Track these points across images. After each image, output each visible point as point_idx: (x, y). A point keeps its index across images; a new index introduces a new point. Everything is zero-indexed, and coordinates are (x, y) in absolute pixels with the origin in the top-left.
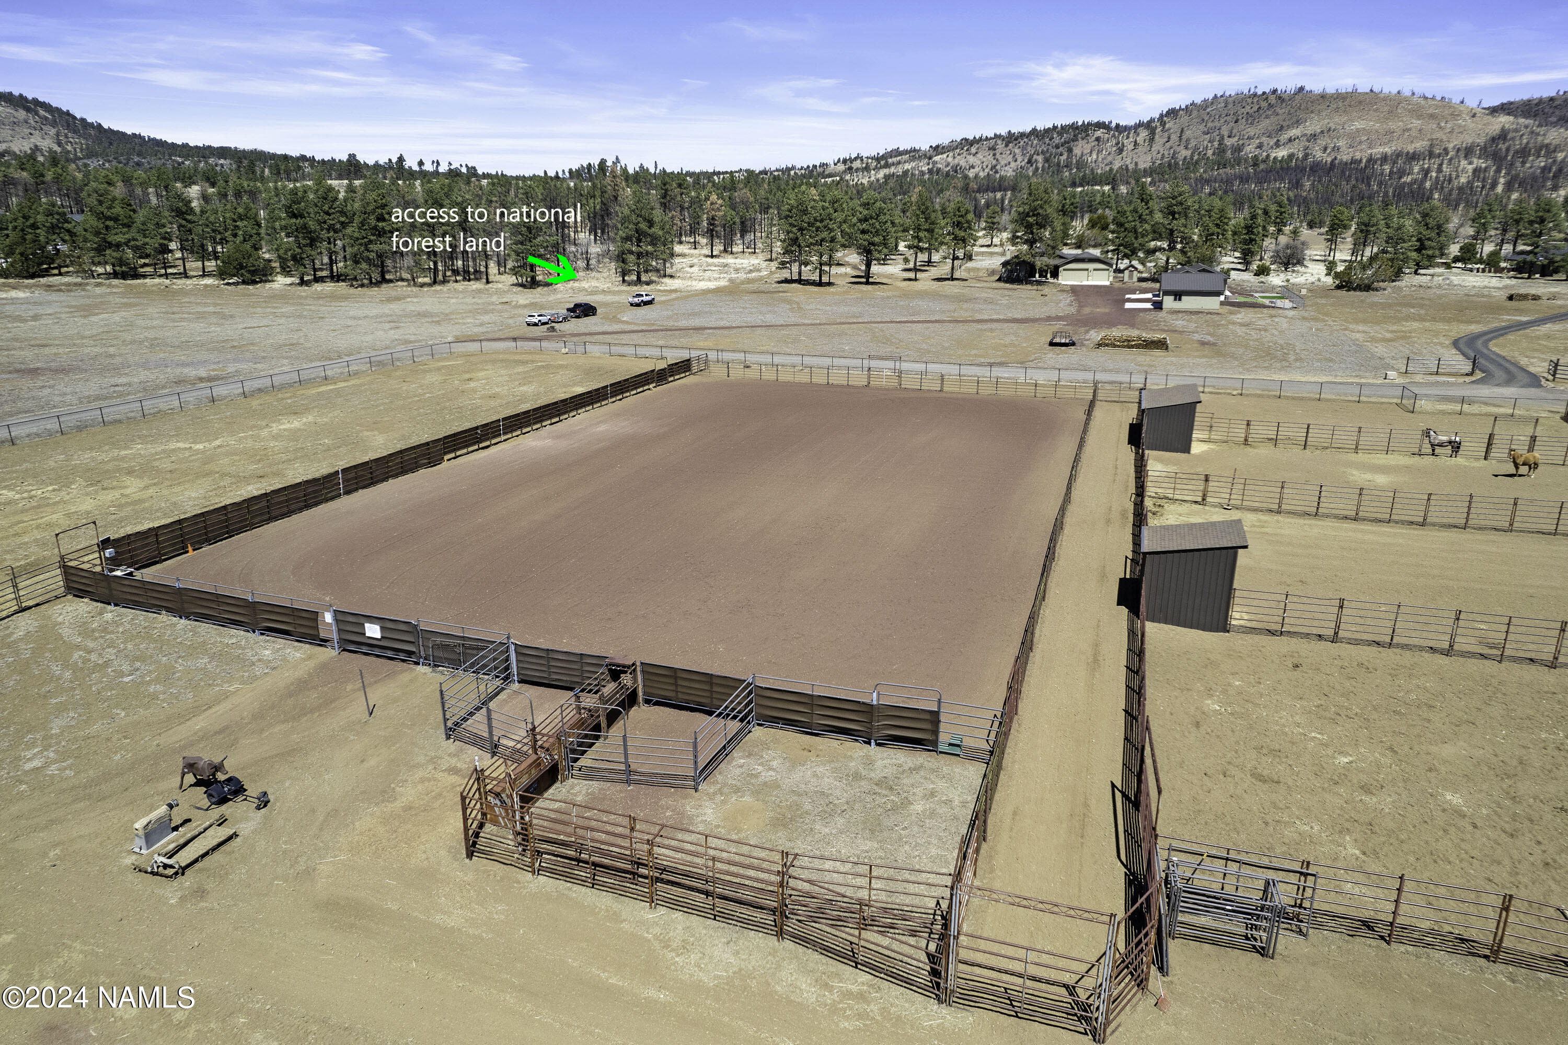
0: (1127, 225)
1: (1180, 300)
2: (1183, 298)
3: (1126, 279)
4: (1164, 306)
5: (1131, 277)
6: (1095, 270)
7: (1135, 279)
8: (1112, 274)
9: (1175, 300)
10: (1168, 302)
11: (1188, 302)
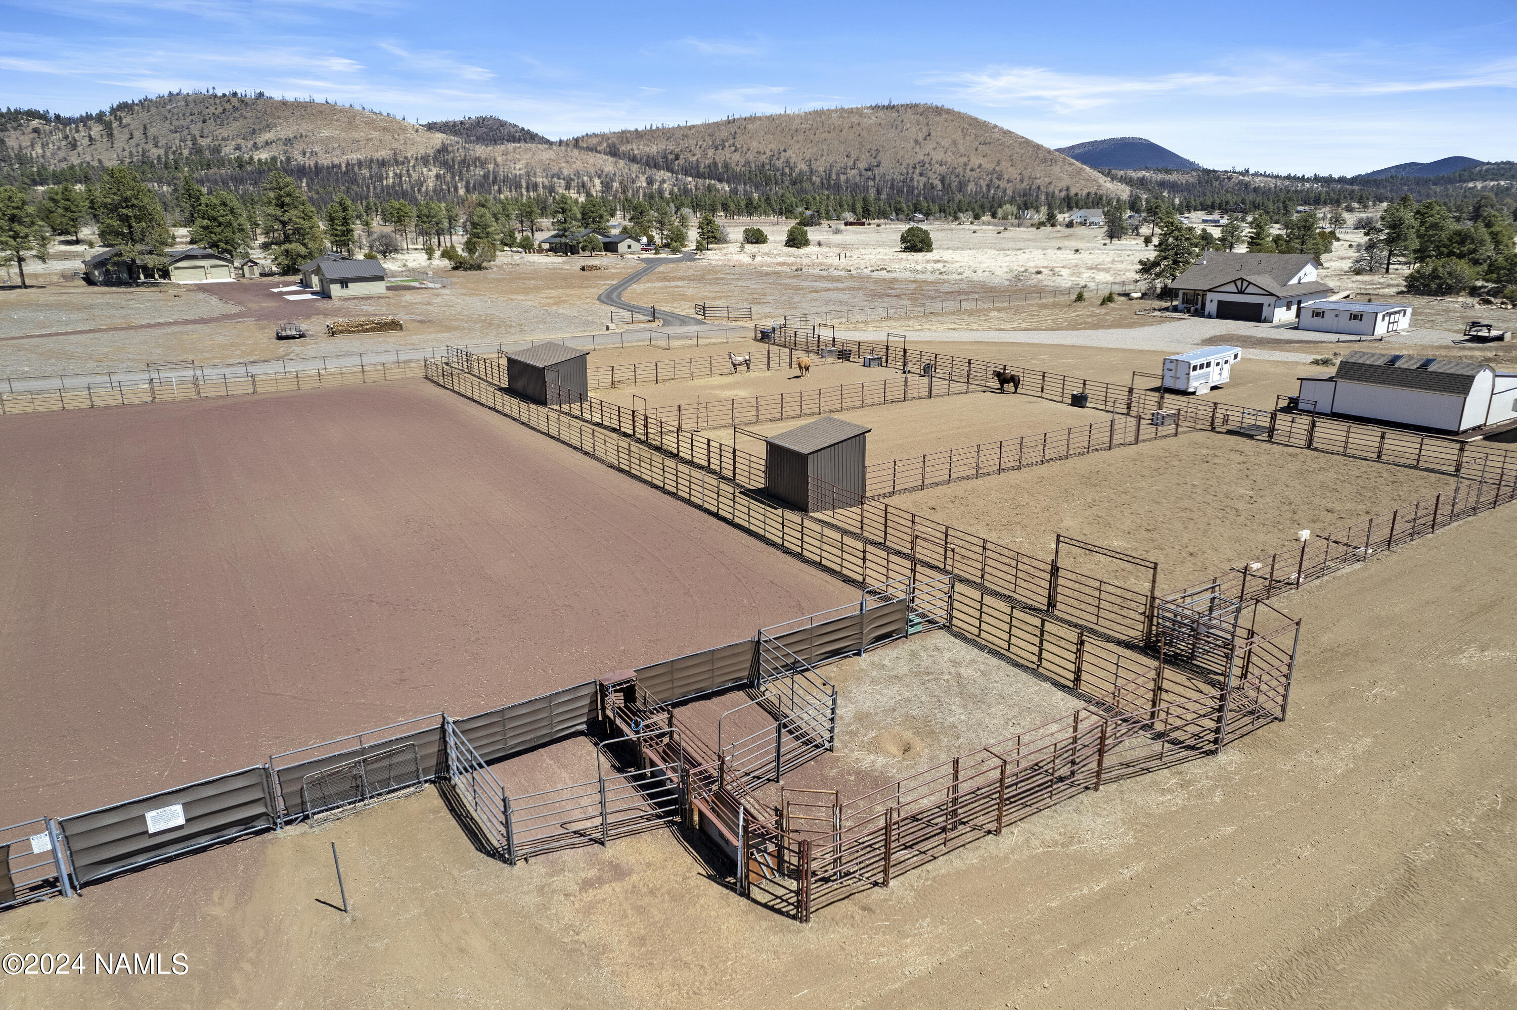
0: (220, 219)
1: (347, 287)
2: (350, 285)
3: (247, 274)
4: (332, 295)
5: (252, 272)
6: (212, 267)
7: (257, 274)
8: (232, 270)
9: (342, 287)
10: (336, 290)
11: (355, 289)
